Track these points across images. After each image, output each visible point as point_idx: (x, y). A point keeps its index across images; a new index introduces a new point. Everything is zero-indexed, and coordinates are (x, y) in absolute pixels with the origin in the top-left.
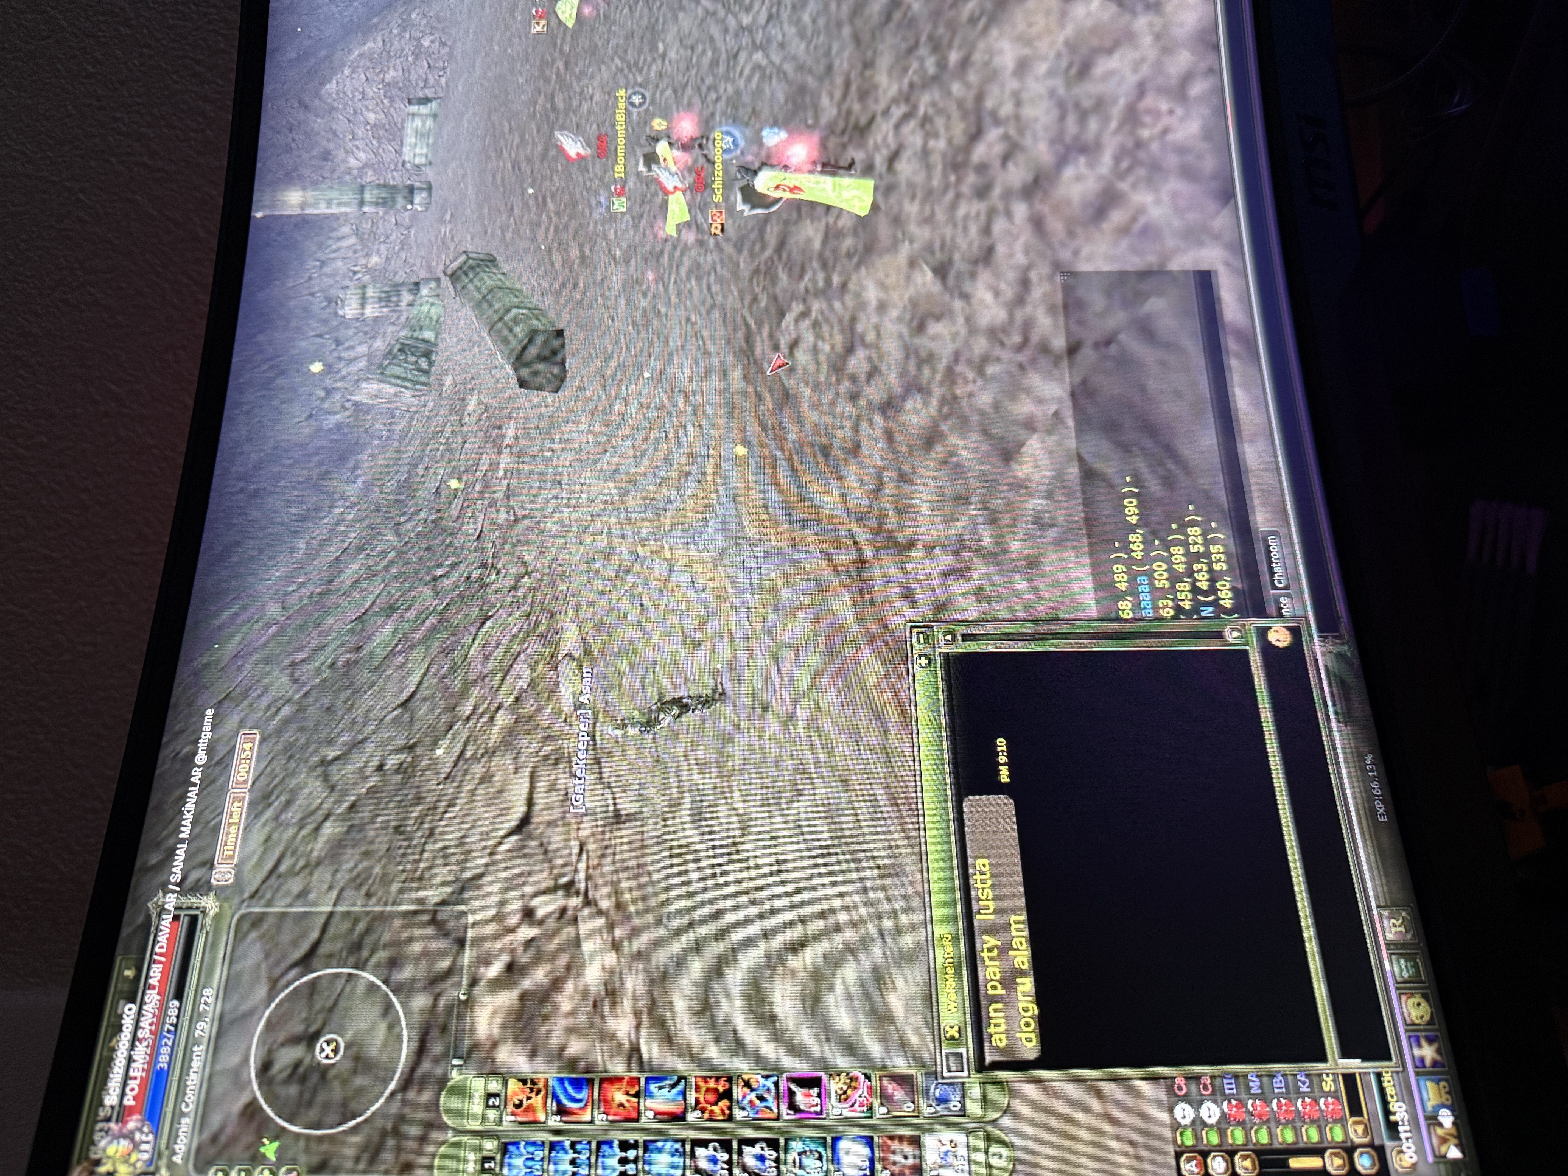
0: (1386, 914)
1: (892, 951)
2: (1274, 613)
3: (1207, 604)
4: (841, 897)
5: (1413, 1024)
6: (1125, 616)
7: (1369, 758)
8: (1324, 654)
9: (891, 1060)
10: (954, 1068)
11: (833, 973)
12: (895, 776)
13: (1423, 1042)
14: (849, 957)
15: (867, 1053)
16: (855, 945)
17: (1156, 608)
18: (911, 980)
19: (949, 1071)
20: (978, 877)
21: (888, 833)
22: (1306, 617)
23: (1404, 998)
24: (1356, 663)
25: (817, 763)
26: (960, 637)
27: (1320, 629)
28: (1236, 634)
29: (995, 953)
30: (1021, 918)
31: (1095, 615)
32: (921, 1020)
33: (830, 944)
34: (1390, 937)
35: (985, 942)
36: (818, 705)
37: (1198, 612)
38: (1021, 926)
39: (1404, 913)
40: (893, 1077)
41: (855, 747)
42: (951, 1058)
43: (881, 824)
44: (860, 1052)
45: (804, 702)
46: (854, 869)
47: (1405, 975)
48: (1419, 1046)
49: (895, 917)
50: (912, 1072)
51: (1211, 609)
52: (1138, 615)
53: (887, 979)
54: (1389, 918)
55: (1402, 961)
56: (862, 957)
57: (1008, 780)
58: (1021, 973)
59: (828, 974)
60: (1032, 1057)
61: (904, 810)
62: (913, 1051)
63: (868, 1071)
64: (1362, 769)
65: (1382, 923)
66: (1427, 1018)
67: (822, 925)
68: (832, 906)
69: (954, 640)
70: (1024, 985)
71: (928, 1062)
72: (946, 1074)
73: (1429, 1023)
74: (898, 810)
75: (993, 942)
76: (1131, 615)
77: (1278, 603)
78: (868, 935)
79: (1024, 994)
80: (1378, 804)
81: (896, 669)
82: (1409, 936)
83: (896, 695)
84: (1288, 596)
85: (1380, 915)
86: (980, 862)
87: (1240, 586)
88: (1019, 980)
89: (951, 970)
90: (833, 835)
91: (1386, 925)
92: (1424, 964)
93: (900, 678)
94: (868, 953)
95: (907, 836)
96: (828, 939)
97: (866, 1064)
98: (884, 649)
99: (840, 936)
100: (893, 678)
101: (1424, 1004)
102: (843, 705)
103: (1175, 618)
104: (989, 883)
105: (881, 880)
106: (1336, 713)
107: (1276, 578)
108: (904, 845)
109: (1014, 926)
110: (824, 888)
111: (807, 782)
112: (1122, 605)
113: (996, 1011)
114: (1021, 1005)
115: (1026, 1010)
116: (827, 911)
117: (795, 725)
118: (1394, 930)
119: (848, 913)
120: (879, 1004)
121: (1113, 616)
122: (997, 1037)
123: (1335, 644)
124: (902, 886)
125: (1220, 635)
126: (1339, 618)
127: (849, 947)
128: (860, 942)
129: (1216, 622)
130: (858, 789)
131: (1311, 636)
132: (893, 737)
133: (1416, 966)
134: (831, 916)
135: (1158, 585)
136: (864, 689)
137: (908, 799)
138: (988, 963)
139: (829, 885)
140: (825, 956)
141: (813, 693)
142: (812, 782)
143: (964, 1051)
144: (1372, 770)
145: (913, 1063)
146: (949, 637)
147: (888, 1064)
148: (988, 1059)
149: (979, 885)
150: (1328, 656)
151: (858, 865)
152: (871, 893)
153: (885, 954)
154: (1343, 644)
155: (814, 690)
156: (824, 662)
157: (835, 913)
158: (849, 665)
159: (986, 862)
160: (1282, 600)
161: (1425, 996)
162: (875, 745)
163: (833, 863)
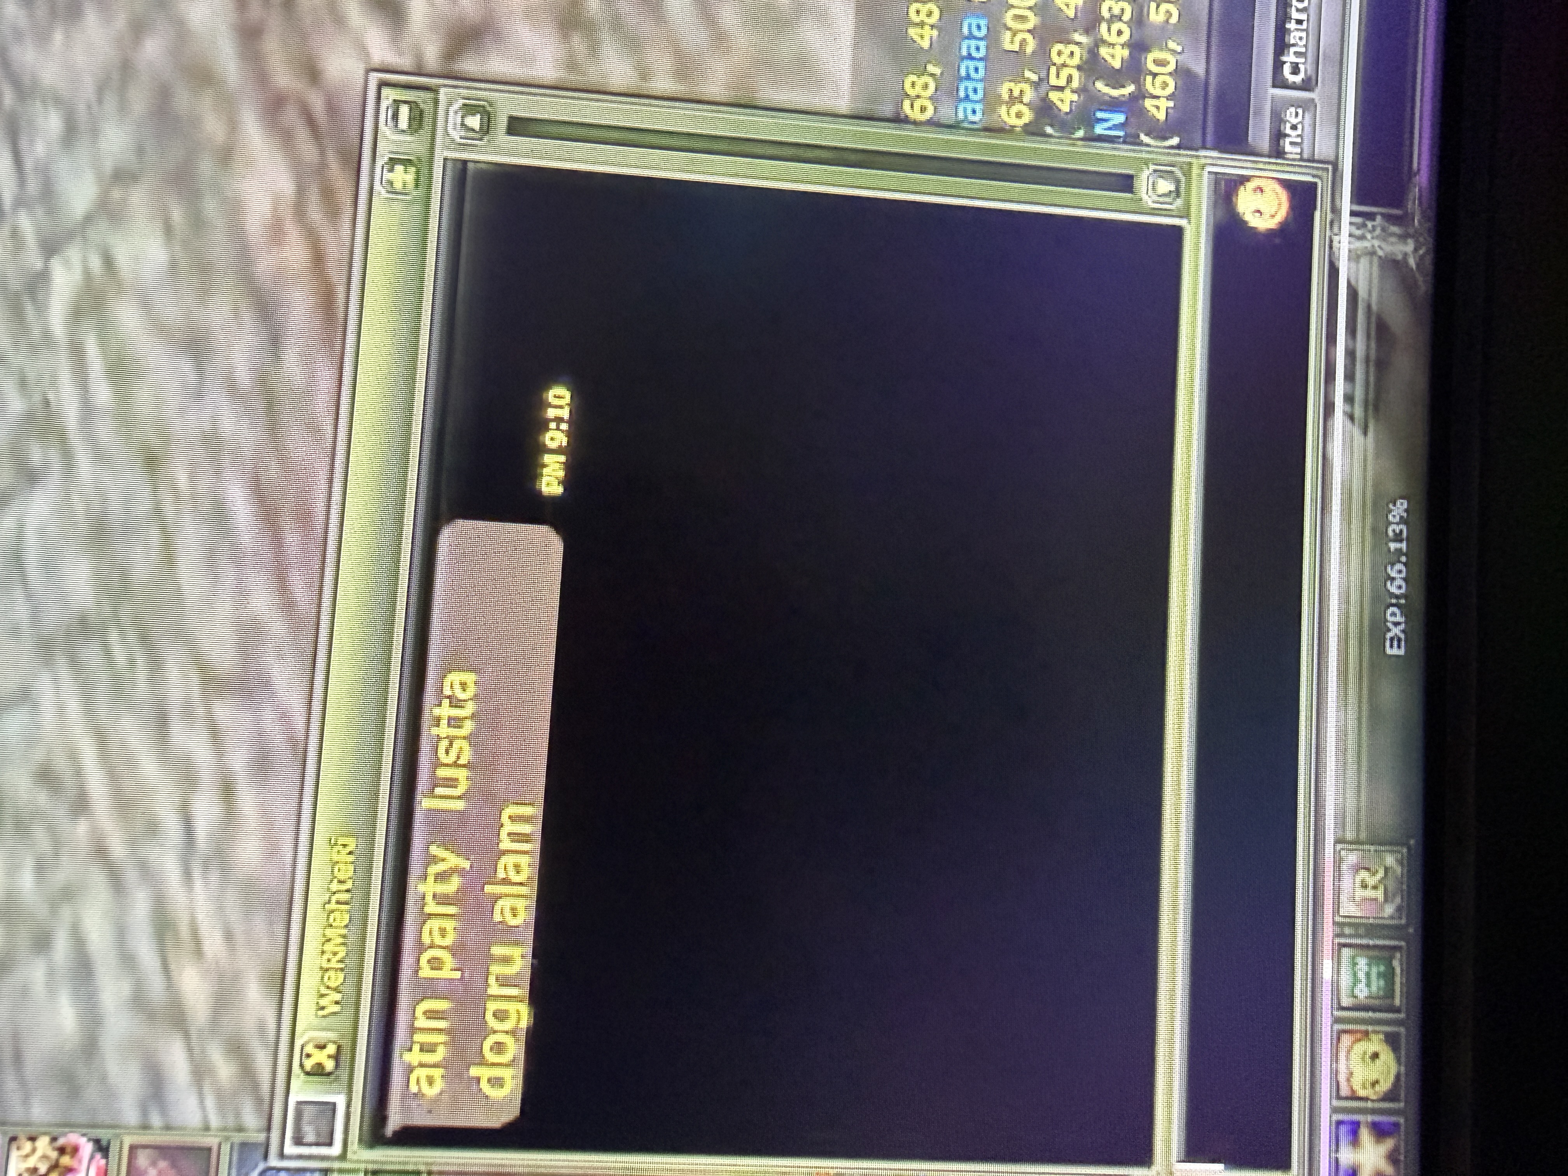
0: (1352, 858)
1: (206, 867)
2: (1264, 144)
3: (1114, 105)
4: (101, 739)
5: (1354, 1097)
6: (915, 115)
7: (1400, 508)
8: (1354, 257)
9: (164, 1110)
10: (310, 1137)
11: (54, 907)
12: (283, 460)
13: (1365, 1135)
14: (98, 879)
15: (110, 1094)
16: (118, 849)
17: (991, 102)
18: (240, 938)
19: (298, 1141)
20: (445, 711)
21: (242, 594)
22: (1336, 165)
23: (1346, 1040)
24: (1424, 286)
25: (88, 410)
26: (502, 122)
27: (1360, 195)
28: (1165, 186)
29: (453, 886)
30: (528, 811)
31: (843, 105)
32: (249, 1023)
33: (57, 844)
34: (1349, 909)
35: (435, 860)
36: (108, 262)
37: (1090, 121)
38: (526, 829)
39: (1390, 860)
40: (163, 1151)
41: (192, 377)
42: (308, 1112)
43: (228, 573)
44: (92, 1094)
45: (74, 253)
46: (142, 674)
47: (1362, 992)
48: (1355, 1142)
49: (227, 790)
50: (211, 1141)
51: (1120, 118)
52: (947, 114)
53: (184, 930)
54: (1357, 869)
55: (1362, 962)
56: (131, 876)
57: (556, 490)
58: (507, 934)
59: (42, 911)
60: (496, 1121)
61: (292, 539)
62: (220, 1096)
63: (104, 1134)
64: (1379, 533)
65: (1338, 876)
66: (1385, 1086)
67: (42, 798)
68: (73, 756)
69: (486, 129)
70: (506, 960)
71: (251, 1120)
72: (290, 1149)
73: (1389, 1096)
74: (278, 542)
75: (453, 860)
76: (929, 113)
77: (1278, 119)
78: (153, 829)
79: (504, 981)
80: (1394, 615)
81: (328, 194)
82: (1389, 910)
83: (318, 258)
84: (1307, 106)
85: (1338, 862)
86: (455, 678)
87: (1199, 69)
88: (497, 950)
89: (341, 918)
90: (102, 585)
91: (1347, 883)
92: (1406, 972)
93: (333, 212)
94: (145, 869)
95: (288, 605)
96: (52, 830)
97: (103, 1117)
98: (302, 134)
99: (82, 828)
100: (316, 214)
101: (1387, 1057)
102: (173, 265)
103: (1033, 130)
104: (468, 727)
105: (207, 704)
106: (1349, 399)
107: (1289, 58)
108: (278, 627)
109: (509, 827)
110: (61, 710)
111: (54, 456)
112: (914, 84)
113: (431, 1015)
114: (492, 1006)
115: (501, 1016)
116: (61, 764)
117: (42, 309)
118: (1360, 893)
119: (113, 776)
120: (156, 984)
121: (888, 110)
122: (422, 1073)
123: (1385, 235)
124: (257, 722)
125: (1126, 183)
126: (1411, 174)
127: (100, 852)
128: (132, 843)
129: (1124, 151)
130: (182, 479)
131: (1336, 211)
132: (291, 360)
133: (1388, 976)
134: (69, 782)
135: (1008, 43)
136: (237, 232)
137: (304, 518)
138: (431, 907)
139: (74, 706)
140: (40, 869)
141: (100, 231)
142: (67, 455)
143: (340, 1101)
144: (1398, 538)
145: (215, 1121)
146: (474, 122)
147: (156, 1120)
148: (394, 1122)
149: (444, 730)
150: (1364, 262)
151: (156, 664)
152: (178, 733)
153: (187, 874)
154: (1403, 237)
155: (103, 224)
156: (140, 151)
157: (79, 773)
158: (206, 167)
159: (470, 678)
160: (1291, 116)
161: (1392, 1040)
162: (243, 376)
163: (91, 654)
